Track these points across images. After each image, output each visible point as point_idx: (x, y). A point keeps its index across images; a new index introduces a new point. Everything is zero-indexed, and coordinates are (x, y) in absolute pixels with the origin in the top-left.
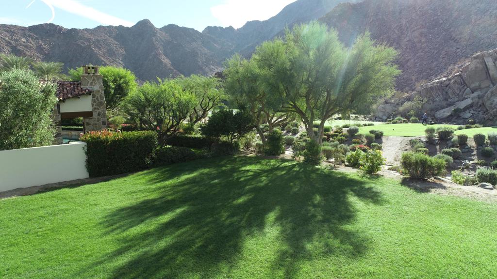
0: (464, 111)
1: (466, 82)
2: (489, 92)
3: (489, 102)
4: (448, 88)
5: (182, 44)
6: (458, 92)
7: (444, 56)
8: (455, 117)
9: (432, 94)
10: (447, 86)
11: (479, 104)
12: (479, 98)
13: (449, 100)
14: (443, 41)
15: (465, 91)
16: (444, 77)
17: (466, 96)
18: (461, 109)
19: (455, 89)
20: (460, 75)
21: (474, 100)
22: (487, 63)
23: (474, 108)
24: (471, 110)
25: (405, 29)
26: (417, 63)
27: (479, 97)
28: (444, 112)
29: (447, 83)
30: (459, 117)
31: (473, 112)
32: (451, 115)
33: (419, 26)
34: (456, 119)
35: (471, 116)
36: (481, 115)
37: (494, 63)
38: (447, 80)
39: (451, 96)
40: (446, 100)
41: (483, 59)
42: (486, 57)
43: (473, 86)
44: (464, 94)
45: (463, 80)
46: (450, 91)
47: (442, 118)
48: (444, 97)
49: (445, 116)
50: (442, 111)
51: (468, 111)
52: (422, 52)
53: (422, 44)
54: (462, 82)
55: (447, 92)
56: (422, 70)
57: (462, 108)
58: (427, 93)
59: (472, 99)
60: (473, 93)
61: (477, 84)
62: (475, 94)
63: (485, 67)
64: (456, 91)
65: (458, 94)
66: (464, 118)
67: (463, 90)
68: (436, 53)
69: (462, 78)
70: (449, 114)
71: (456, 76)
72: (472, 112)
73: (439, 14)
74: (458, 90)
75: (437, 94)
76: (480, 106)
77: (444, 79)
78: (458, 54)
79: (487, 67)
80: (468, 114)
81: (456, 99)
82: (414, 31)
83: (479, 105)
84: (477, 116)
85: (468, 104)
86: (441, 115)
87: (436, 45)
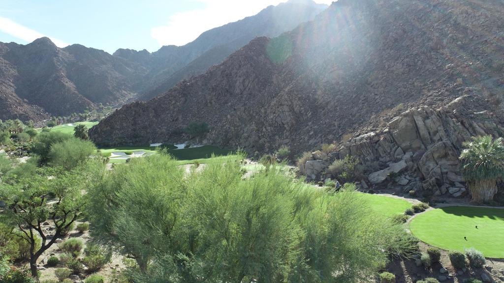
0: (399, 176)
1: (396, 140)
2: (423, 156)
3: (426, 167)
4: (377, 145)
5: (89, 66)
6: (389, 151)
7: (363, 102)
8: (391, 183)
9: (363, 151)
10: (376, 143)
11: (414, 168)
12: (413, 161)
13: (381, 159)
14: (361, 85)
15: (396, 150)
16: (372, 131)
17: (398, 157)
18: (396, 174)
19: (386, 147)
20: (389, 132)
21: (408, 164)
22: (417, 122)
23: (409, 172)
24: (406, 175)
25: (323, 69)
26: (336, 106)
27: (413, 159)
28: (378, 175)
29: (376, 139)
30: (395, 183)
31: (410, 178)
32: (386, 179)
33: (336, 68)
34: (392, 185)
35: (408, 183)
36: (419, 184)
37: (424, 122)
38: (375, 136)
39: (382, 155)
40: (378, 159)
41: (413, 117)
42: (415, 115)
43: (404, 145)
44: (396, 154)
45: (393, 138)
46: (380, 150)
47: (376, 182)
48: (376, 155)
49: (379, 181)
50: (376, 174)
51: (403, 176)
52: (341, 95)
53: (340, 86)
54: (392, 139)
55: (377, 150)
56: (343, 115)
57: (397, 172)
58: (357, 151)
59: (406, 162)
60: (405, 153)
61: (408, 143)
62: (408, 155)
63: (415, 126)
64: (387, 149)
65: (389, 153)
66: (400, 185)
67: (394, 149)
68: (355, 97)
69: (391, 135)
70: (383, 178)
71: (386, 132)
72: (407, 177)
73: (353, 56)
74: (389, 148)
75: (368, 152)
76: (415, 170)
77: (372, 134)
78: (377, 101)
79: (417, 126)
80: (404, 181)
81: (388, 159)
82: (331, 72)
83: (413, 170)
84: (414, 184)
85: (403, 167)
86: (375, 180)
87: (354, 88)
